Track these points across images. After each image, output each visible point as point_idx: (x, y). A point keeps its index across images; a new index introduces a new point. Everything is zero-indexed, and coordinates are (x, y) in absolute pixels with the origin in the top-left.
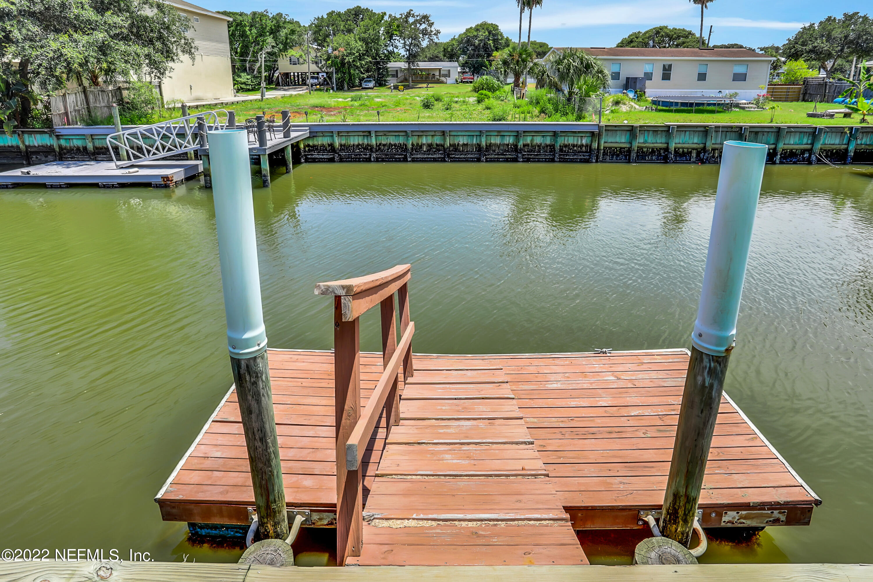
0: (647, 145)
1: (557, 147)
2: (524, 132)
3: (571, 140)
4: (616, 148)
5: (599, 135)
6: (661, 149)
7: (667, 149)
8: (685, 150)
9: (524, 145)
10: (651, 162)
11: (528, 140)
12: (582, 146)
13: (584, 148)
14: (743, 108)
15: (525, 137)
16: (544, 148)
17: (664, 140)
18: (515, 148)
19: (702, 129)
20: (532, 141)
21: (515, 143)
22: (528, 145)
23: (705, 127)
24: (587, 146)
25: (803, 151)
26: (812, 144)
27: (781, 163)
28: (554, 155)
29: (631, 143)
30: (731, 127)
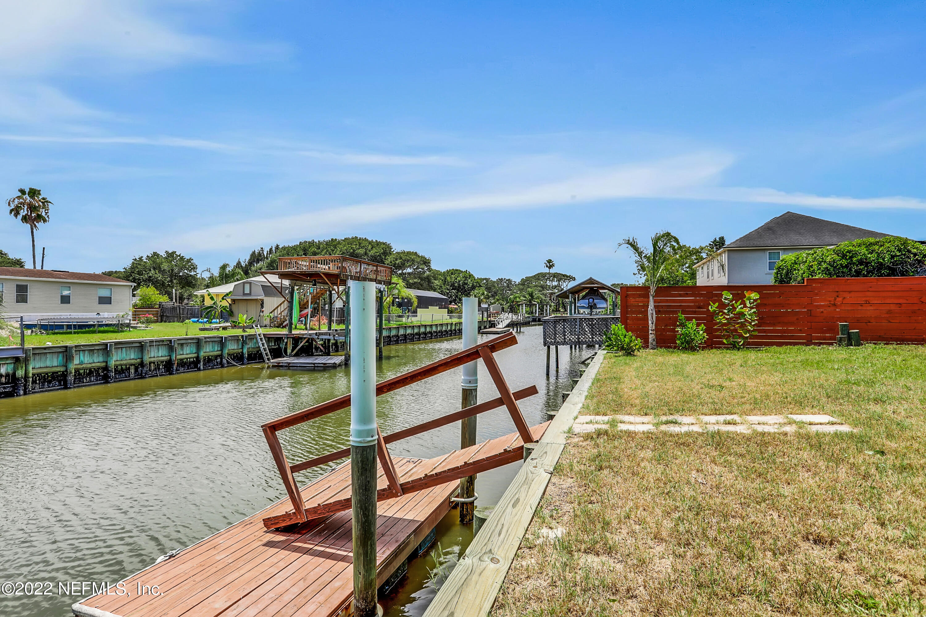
0: (84, 366)
4: (47, 374)
5: (26, 360)
6: (99, 369)
7: (106, 368)
8: (124, 367)
10: (90, 384)
17: (101, 359)
19: (138, 345)
24: (6, 375)
25: (216, 357)
26: (222, 350)
27: (204, 369)
29: (66, 366)
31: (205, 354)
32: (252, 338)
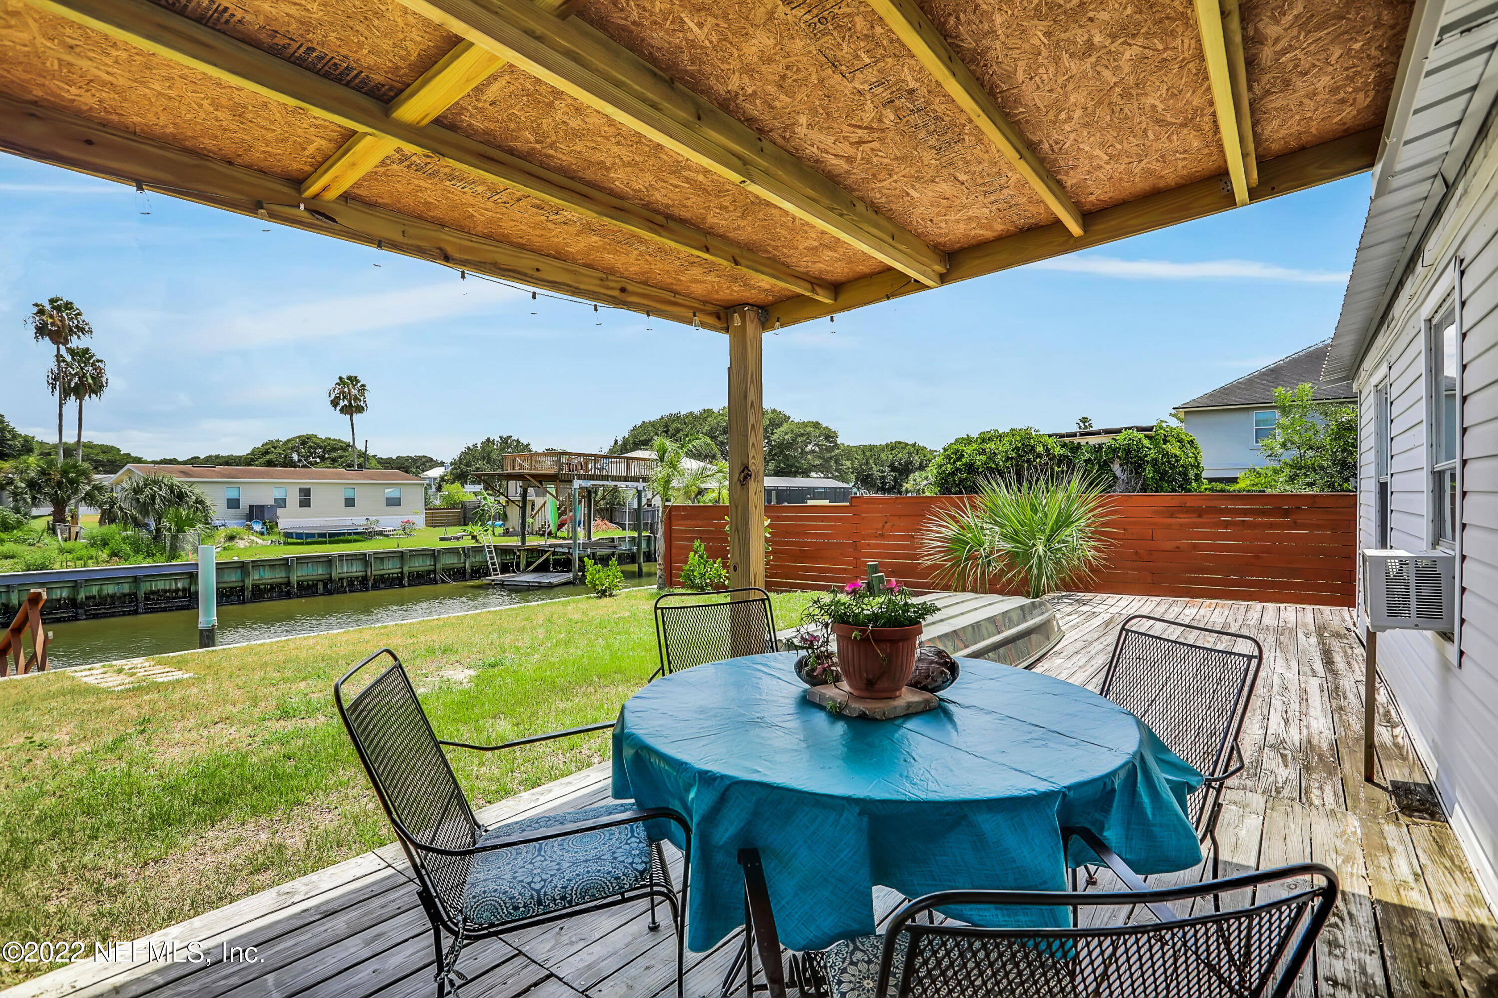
0: (264, 581)
1: (141, 595)
2: (86, 581)
3: (161, 585)
4: (225, 589)
6: (281, 584)
7: (288, 584)
8: (310, 583)
9: (87, 598)
10: (271, 599)
11: (94, 591)
12: (177, 590)
13: (180, 593)
14: (387, 536)
15: (88, 588)
16: (119, 598)
17: (283, 574)
18: (73, 602)
19: (326, 559)
20: (100, 591)
21: (71, 596)
22: (94, 597)
23: (327, 556)
24: (184, 590)
25: (429, 572)
26: (435, 565)
27: (409, 585)
28: (136, 605)
29: (243, 581)
30: (356, 555)
31: (412, 569)
32: (479, 550)
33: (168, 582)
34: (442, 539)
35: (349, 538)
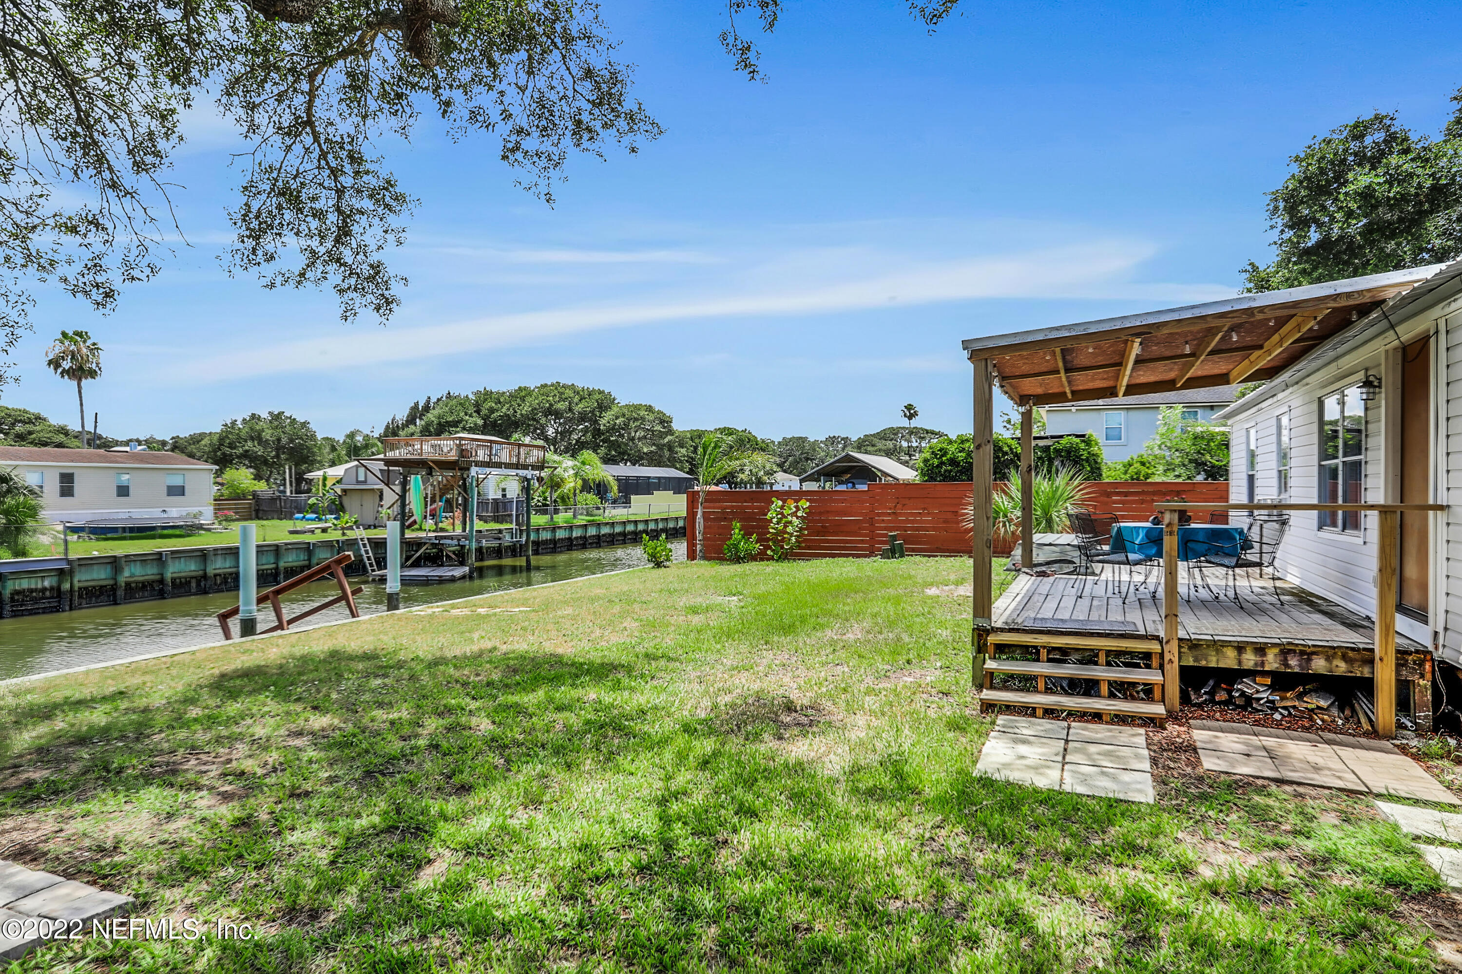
3: (25, 584)
4: (94, 587)
5: (71, 573)
7: (162, 581)
8: (184, 580)
10: (143, 599)
12: (44, 590)
13: (48, 594)
24: (52, 589)
26: (310, 560)
29: (115, 579)
31: (287, 565)
32: (352, 544)
33: (33, 580)
34: (292, 532)
35: (165, 532)
